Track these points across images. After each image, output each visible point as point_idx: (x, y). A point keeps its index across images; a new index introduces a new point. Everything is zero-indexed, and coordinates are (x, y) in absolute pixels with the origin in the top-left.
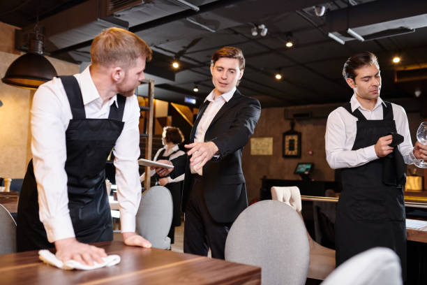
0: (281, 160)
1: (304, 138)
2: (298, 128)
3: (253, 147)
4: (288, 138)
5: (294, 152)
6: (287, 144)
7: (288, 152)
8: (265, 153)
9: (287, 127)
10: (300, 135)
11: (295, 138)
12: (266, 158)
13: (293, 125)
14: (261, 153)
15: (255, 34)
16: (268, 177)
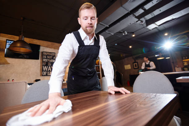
0: (134, 70)
1: (139, 63)
2: (137, 61)
3: (125, 68)
4: (134, 64)
5: (137, 67)
6: (134, 66)
7: (135, 67)
8: (129, 69)
9: (134, 61)
10: (137, 63)
11: (136, 64)
12: (130, 70)
13: (135, 60)
14: (128, 69)
15: (124, 34)
16: (131, 74)
